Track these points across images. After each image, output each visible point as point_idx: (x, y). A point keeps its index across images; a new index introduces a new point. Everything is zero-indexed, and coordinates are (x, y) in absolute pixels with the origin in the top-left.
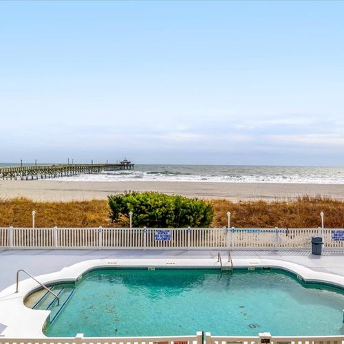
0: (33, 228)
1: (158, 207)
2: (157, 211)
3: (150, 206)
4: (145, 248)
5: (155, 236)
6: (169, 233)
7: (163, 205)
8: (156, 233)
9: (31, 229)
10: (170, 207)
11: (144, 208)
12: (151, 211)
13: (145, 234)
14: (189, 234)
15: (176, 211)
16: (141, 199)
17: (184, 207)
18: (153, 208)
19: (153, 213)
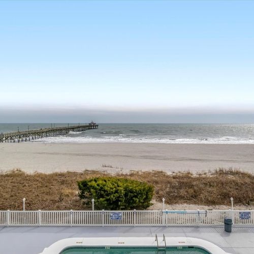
0: (24, 211)
1: (113, 193)
2: (112, 196)
3: (107, 192)
4: (103, 225)
5: (110, 216)
6: (120, 215)
7: (116, 192)
8: (112, 215)
9: (22, 211)
10: (121, 193)
11: (102, 192)
12: (108, 195)
13: (103, 215)
14: (135, 215)
15: (126, 195)
16: (101, 186)
17: (131, 191)
18: (109, 194)
19: (109, 197)
